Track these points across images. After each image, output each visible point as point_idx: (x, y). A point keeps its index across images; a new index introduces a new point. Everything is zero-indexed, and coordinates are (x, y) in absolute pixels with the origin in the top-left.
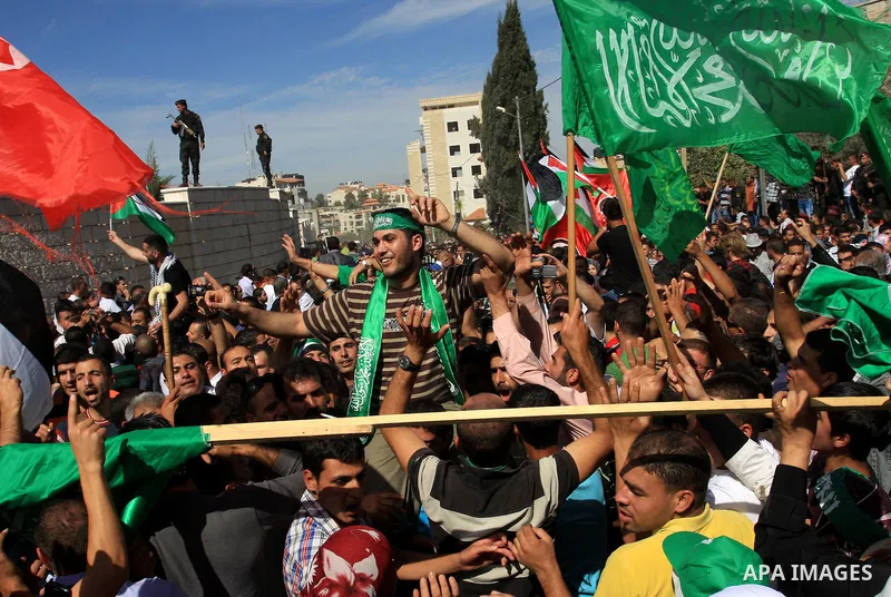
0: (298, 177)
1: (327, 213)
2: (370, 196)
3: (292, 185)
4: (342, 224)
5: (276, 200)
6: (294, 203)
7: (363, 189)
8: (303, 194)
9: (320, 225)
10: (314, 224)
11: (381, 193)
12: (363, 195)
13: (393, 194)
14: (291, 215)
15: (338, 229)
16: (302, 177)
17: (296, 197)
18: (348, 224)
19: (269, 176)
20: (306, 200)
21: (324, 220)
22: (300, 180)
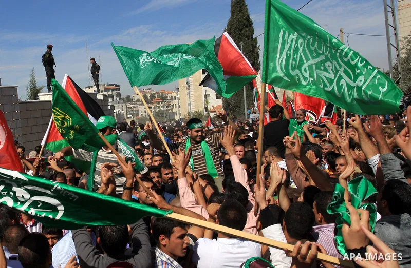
0: (116, 85)
1: (132, 106)
2: (156, 97)
3: (113, 90)
4: (140, 112)
5: (101, 100)
6: (113, 100)
7: (152, 92)
8: (119, 95)
9: (127, 113)
10: (124, 112)
11: (162, 95)
12: (153, 96)
13: (169, 95)
14: (109, 108)
15: (137, 114)
16: (118, 86)
17: (115, 97)
18: (143, 112)
19: (98, 86)
20: (120, 99)
21: (130, 110)
22: (117, 87)
